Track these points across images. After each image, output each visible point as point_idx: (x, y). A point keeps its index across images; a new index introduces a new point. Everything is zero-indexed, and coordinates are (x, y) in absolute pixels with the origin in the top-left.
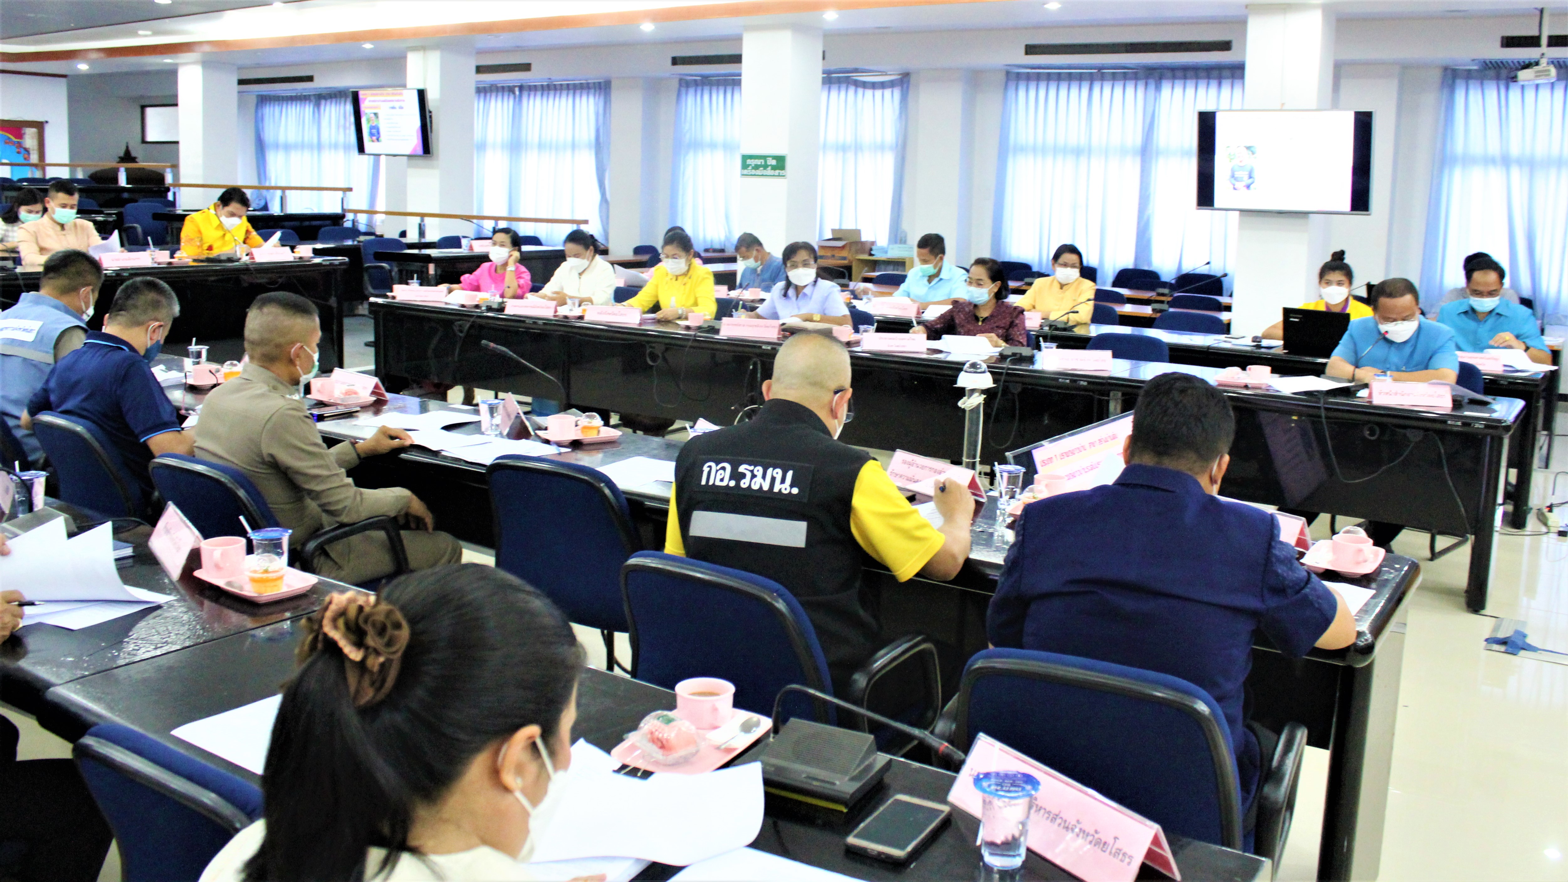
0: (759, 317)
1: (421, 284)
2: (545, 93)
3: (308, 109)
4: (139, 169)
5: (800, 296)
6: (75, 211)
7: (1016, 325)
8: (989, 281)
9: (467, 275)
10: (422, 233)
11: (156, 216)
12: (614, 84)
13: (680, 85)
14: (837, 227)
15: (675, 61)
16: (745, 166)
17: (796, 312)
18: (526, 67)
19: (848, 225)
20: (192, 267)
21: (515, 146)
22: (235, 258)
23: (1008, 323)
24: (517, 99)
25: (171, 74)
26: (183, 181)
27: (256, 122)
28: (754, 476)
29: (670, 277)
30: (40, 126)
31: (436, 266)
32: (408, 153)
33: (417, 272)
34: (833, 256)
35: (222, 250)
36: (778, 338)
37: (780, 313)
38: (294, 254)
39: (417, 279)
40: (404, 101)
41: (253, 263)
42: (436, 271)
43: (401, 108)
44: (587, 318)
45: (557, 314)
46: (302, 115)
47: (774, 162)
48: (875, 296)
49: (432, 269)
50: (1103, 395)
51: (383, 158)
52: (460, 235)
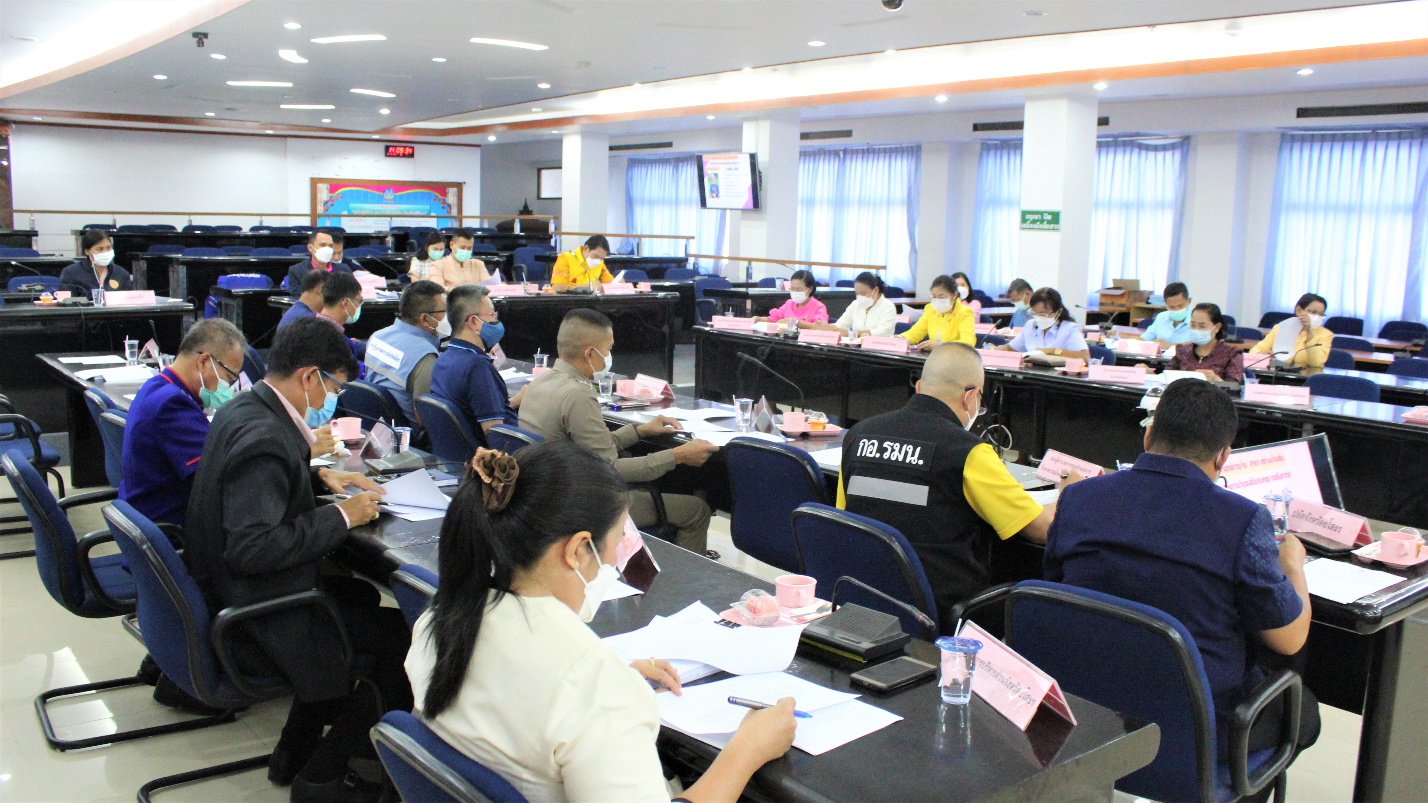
0: (1010, 349)
1: (736, 316)
2: (866, 155)
3: (669, 170)
4: (532, 220)
5: (1047, 334)
6: (471, 252)
7: (1234, 364)
8: (1211, 324)
9: (774, 309)
10: (749, 275)
11: (538, 258)
12: (924, 147)
13: (982, 149)
14: (1119, 277)
15: (976, 127)
16: (1024, 220)
17: (1042, 347)
18: (848, 134)
19: (1129, 276)
20: (556, 297)
21: (839, 203)
22: (589, 291)
23: (1226, 362)
24: (841, 163)
25: (557, 143)
26: (564, 230)
27: (627, 180)
28: (893, 450)
29: (937, 314)
30: (459, 186)
31: (752, 302)
32: (741, 206)
33: (733, 306)
34: (1113, 303)
35: (582, 283)
36: (1020, 368)
37: (1028, 347)
38: (636, 289)
39: (732, 311)
40: (738, 163)
41: (604, 296)
42: (752, 306)
43: (736, 169)
44: (863, 347)
45: (841, 342)
46: (663, 176)
47: (1049, 217)
48: (1122, 337)
49: (749, 304)
50: (1296, 427)
51: (728, 211)
52: (775, 277)
